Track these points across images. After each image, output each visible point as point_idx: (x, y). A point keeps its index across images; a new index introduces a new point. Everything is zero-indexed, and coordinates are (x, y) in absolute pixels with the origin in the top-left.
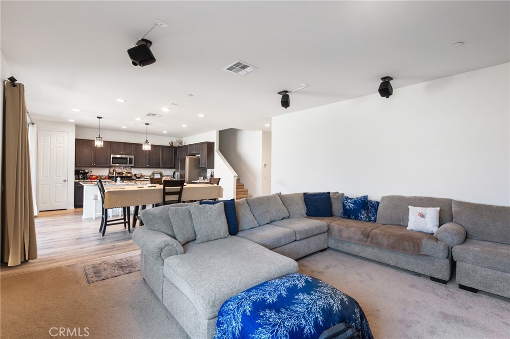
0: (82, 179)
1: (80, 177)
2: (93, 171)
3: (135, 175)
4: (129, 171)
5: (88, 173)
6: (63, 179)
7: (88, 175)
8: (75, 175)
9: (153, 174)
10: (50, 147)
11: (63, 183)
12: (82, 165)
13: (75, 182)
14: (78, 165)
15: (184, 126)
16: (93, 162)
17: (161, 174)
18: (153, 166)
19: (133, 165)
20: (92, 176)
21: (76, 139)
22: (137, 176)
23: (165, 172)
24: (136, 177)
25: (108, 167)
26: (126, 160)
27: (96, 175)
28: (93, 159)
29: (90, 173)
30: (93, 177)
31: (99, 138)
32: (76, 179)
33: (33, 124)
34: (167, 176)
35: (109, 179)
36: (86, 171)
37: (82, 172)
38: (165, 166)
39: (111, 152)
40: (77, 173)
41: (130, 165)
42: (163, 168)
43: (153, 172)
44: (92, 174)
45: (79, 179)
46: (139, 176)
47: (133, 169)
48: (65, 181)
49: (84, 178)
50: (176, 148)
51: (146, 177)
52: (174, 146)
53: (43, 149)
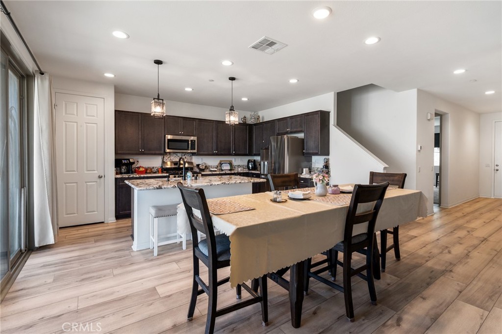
0: (125, 173)
1: (123, 170)
2: (139, 160)
3: (198, 166)
4: (189, 161)
5: (134, 163)
6: (96, 173)
7: (134, 166)
8: (115, 167)
9: (221, 164)
10: (77, 122)
11: (98, 180)
12: (124, 152)
13: (116, 179)
14: (119, 152)
15: (293, 81)
16: (140, 147)
17: (231, 164)
18: (222, 153)
19: (195, 151)
20: (139, 168)
21: (116, 111)
22: (201, 167)
23: (235, 161)
24: (199, 169)
25: (160, 154)
26: (186, 144)
27: (144, 166)
28: (140, 142)
29: (136, 164)
30: (141, 169)
31: (158, 99)
32: (117, 174)
33: (42, 74)
34: (239, 166)
35: (162, 172)
36: (131, 160)
37: (126, 162)
38: (237, 153)
39: (166, 131)
40: (118, 163)
41: (192, 151)
42: (236, 155)
43: (221, 161)
44: (138, 166)
45: (121, 173)
46: (204, 167)
47: (193, 157)
48: (100, 177)
49: (128, 172)
50: (251, 126)
51: (212, 169)
52: (247, 123)
53: (66, 125)
